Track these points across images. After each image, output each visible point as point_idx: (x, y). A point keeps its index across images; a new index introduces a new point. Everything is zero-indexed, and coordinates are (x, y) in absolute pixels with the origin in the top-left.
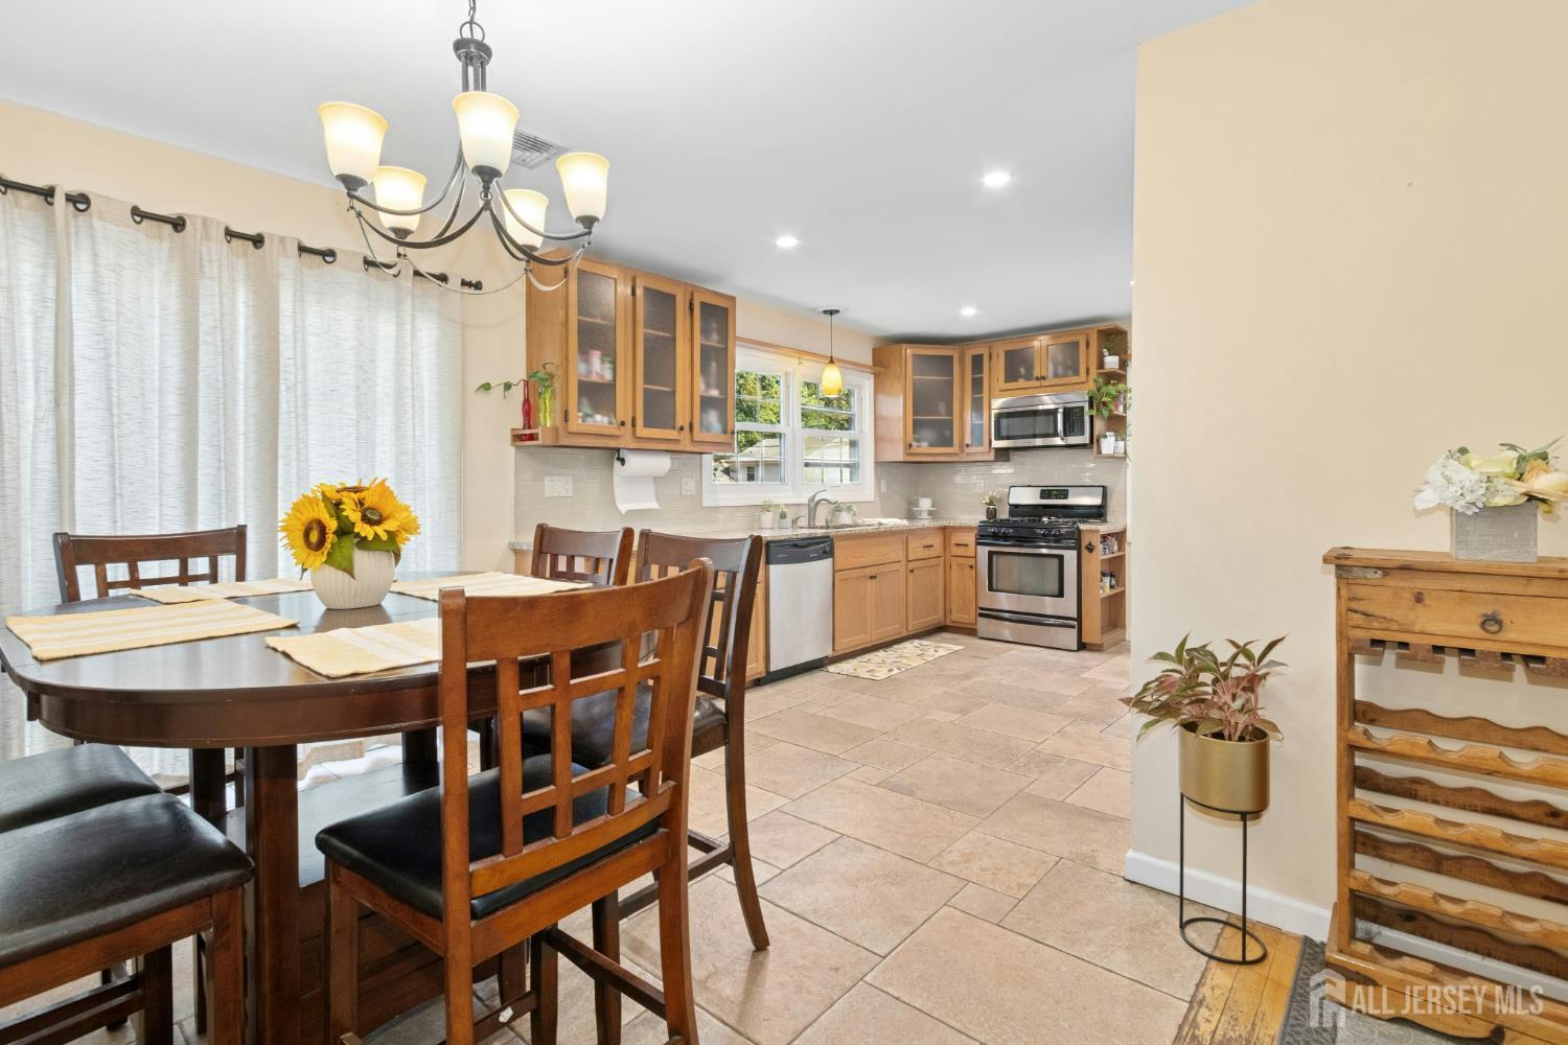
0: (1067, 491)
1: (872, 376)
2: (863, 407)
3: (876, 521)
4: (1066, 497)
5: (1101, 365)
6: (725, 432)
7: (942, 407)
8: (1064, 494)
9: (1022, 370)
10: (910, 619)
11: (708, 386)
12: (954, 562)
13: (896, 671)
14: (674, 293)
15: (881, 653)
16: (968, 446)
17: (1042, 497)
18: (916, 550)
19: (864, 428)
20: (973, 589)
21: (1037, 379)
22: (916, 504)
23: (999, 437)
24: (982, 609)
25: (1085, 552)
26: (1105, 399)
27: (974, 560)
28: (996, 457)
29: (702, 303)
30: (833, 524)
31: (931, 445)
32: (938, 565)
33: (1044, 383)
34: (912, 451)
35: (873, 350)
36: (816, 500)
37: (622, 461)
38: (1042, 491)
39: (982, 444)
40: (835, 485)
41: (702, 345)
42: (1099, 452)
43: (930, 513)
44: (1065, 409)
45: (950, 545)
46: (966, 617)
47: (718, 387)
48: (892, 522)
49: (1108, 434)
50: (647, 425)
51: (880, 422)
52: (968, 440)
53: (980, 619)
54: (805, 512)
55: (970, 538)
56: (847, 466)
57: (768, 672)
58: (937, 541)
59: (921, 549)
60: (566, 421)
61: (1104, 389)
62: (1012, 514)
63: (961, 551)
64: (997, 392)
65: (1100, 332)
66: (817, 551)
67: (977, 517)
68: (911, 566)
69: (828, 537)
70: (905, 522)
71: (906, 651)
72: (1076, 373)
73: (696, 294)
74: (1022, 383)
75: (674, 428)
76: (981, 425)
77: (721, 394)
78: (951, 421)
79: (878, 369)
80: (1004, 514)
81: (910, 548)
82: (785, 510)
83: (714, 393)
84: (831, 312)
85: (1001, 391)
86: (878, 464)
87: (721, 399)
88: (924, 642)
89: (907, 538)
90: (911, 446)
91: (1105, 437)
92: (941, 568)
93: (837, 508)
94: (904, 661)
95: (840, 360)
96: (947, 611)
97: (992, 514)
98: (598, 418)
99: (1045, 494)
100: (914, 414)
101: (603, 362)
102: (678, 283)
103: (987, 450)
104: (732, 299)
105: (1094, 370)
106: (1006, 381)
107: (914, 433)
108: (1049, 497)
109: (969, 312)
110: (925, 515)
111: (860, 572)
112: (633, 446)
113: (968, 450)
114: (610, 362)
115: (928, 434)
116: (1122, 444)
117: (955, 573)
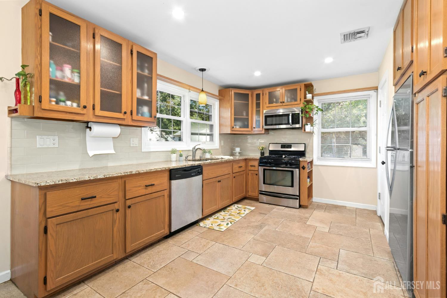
0: (291, 145)
1: (218, 101)
2: (215, 113)
3: (220, 157)
4: (291, 148)
5: (305, 97)
6: (151, 116)
7: (245, 114)
8: (290, 146)
9: (275, 100)
10: (234, 196)
11: (143, 94)
12: (250, 173)
13: (230, 225)
14: (121, 43)
15: (222, 213)
16: (254, 128)
17: (281, 148)
18: (236, 169)
19: (215, 120)
20: (257, 183)
21: (281, 102)
22: (234, 150)
23: (266, 124)
24: (260, 191)
25: (301, 169)
26: (307, 110)
27: (257, 172)
28: (265, 132)
29: (138, 52)
30: (203, 158)
31: (240, 127)
32: (244, 174)
33: (284, 104)
34: (233, 129)
35: (219, 90)
36: (196, 148)
37: (90, 128)
38: (281, 145)
39: (260, 127)
40: (204, 143)
41: (138, 74)
42: (305, 130)
43: (239, 153)
44: (292, 114)
45: (248, 166)
46: (255, 194)
47: (148, 95)
48: (227, 158)
49: (308, 124)
50: (102, 109)
51: (221, 119)
52: (254, 126)
53: (260, 195)
54: (191, 154)
55: (256, 163)
56: (208, 135)
57: (170, 232)
58: (243, 164)
59: (238, 168)
60: (40, 102)
61: (307, 106)
62: (270, 154)
63: (252, 168)
64: (265, 107)
65: (305, 85)
66: (195, 172)
67: (258, 156)
68: (234, 175)
69: (200, 165)
70: (232, 158)
71: (232, 211)
72: (296, 100)
73: (134, 47)
74: (274, 104)
75: (121, 113)
76: (259, 120)
77: (149, 98)
78: (248, 118)
79: (221, 97)
80: (267, 154)
81: (234, 168)
82: (181, 153)
83: (146, 98)
84: (203, 70)
85: (267, 107)
86: (220, 134)
87: (149, 101)
88: (240, 206)
89: (233, 164)
90: (233, 127)
91: (307, 125)
92: (245, 175)
93: (204, 151)
94: (233, 218)
95: (206, 92)
96: (247, 191)
97: (262, 154)
98: (69, 103)
99: (283, 146)
100: (234, 116)
101: (72, 72)
102: (124, 38)
103: (262, 130)
104: (156, 54)
105: (303, 100)
106: (269, 103)
107: (234, 122)
108: (284, 148)
109: (258, 74)
110: (237, 154)
111: (214, 180)
112: (94, 120)
113: (254, 130)
114: (77, 72)
115: (239, 124)
116: (312, 127)
117: (250, 177)
